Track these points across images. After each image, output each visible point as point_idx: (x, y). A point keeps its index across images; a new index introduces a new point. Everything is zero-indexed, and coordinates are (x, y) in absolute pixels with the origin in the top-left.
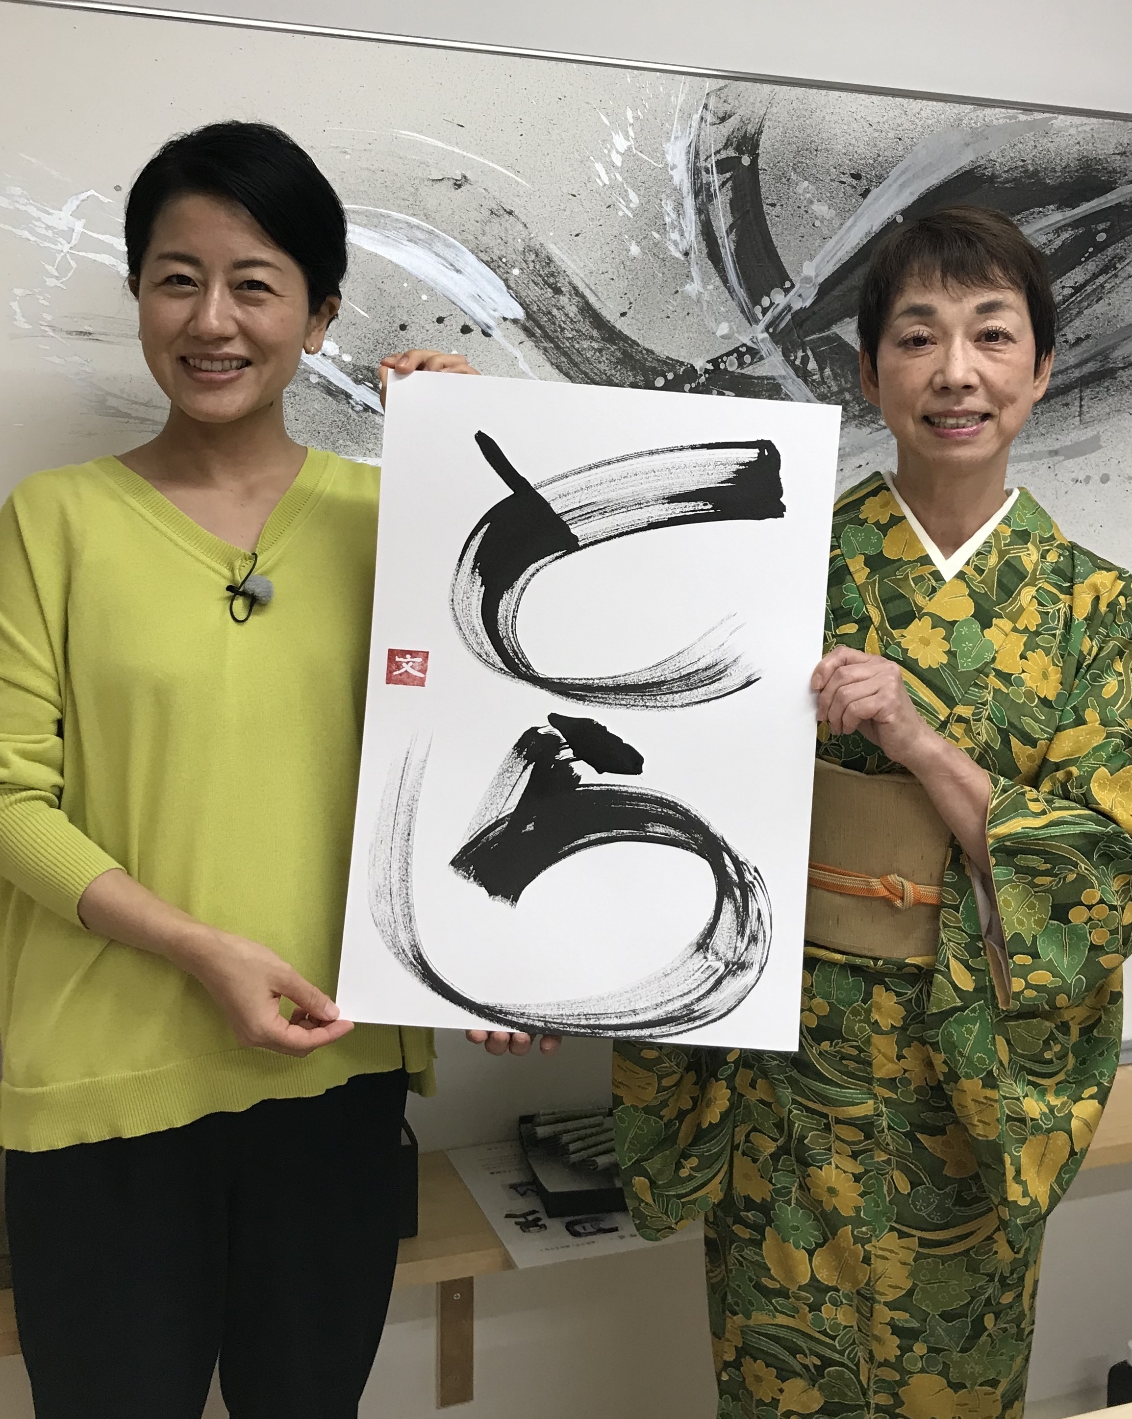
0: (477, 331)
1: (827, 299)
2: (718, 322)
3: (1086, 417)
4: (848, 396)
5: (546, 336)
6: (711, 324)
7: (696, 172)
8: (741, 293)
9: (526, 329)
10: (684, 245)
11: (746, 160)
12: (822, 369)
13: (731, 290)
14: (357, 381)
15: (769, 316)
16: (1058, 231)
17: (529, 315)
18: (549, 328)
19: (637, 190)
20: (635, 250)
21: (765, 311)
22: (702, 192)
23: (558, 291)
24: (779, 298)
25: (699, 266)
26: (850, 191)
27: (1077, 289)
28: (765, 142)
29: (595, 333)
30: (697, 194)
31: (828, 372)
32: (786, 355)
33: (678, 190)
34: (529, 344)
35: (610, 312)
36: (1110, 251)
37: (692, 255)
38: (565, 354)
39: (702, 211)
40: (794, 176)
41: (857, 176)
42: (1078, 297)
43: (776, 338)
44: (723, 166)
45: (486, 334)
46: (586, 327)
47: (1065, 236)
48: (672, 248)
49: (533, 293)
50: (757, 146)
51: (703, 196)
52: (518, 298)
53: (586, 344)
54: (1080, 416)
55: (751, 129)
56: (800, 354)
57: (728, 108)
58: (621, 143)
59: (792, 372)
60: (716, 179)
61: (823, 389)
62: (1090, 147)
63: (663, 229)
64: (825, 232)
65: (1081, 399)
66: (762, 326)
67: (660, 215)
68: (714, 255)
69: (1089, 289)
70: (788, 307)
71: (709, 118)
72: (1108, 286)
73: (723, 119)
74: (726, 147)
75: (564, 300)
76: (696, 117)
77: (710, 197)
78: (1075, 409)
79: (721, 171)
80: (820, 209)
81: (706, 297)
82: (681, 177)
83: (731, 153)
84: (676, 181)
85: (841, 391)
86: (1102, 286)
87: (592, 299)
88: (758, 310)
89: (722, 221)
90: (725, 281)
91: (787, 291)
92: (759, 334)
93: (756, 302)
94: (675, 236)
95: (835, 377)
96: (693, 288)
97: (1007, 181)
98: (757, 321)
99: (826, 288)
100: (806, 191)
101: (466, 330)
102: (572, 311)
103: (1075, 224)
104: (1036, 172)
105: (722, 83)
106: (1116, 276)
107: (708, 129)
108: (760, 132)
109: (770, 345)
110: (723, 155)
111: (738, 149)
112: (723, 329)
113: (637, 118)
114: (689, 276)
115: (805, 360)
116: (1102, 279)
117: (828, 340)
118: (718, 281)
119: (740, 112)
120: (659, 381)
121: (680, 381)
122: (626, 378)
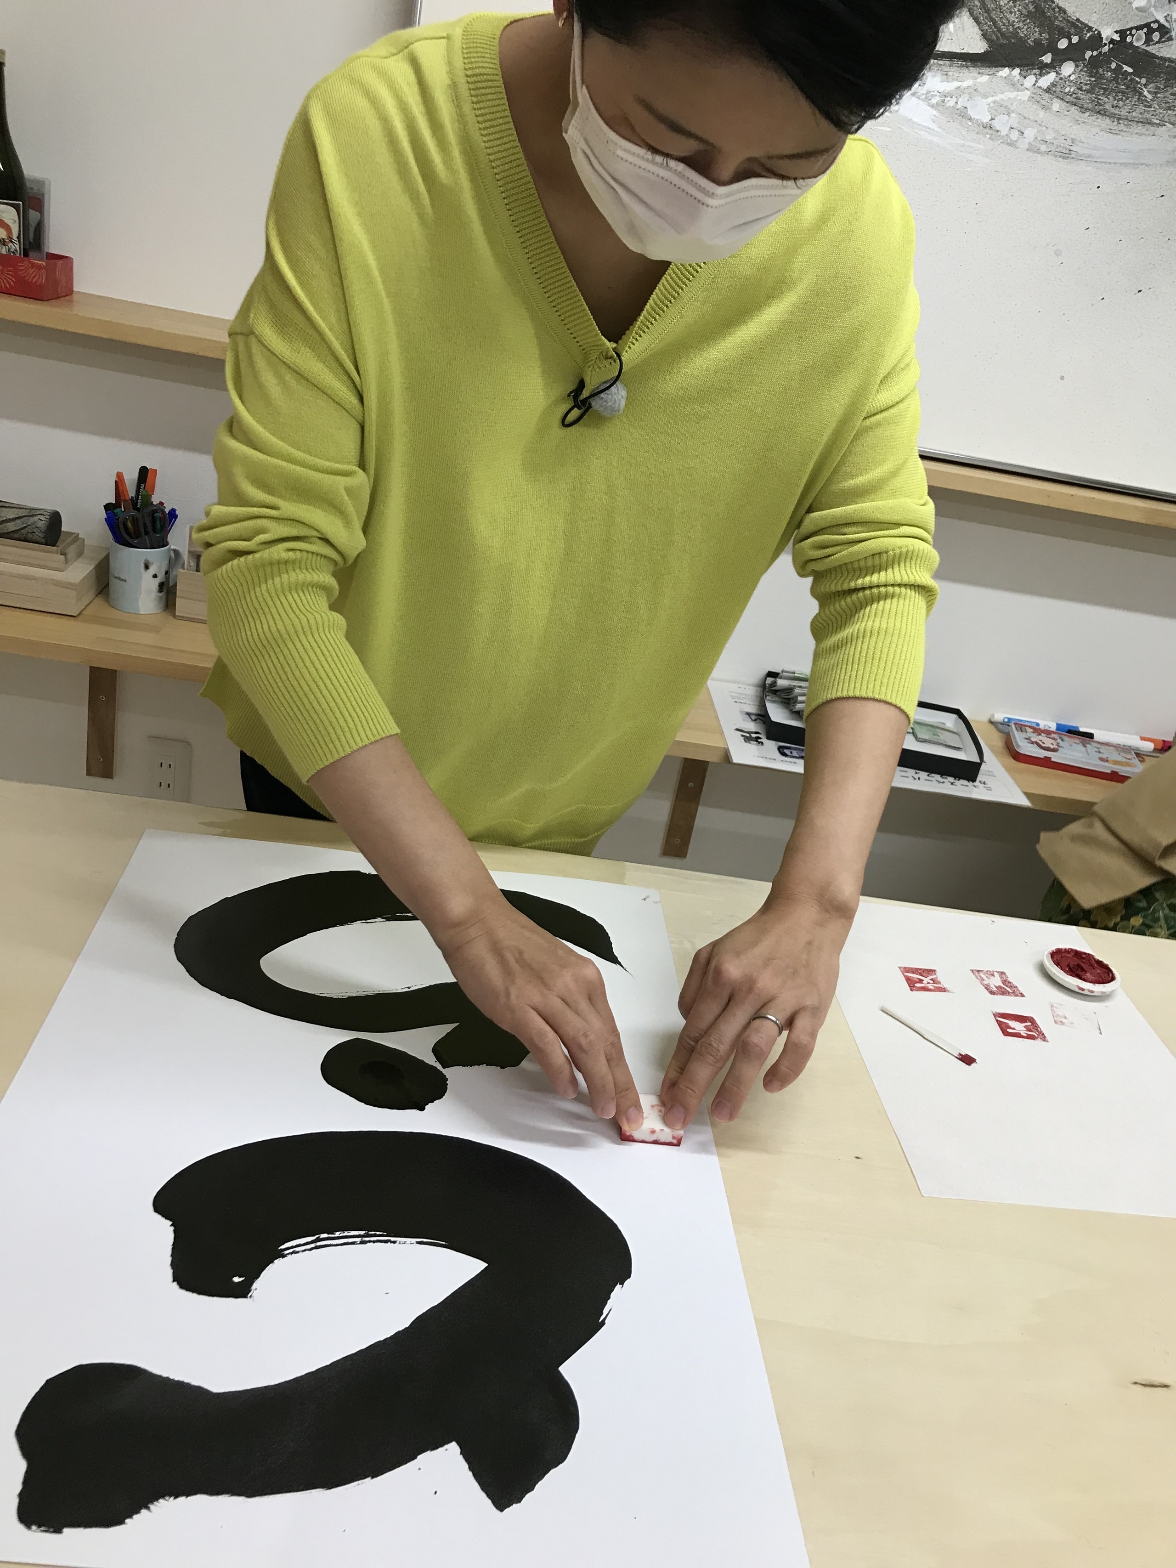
112: (1141, 1)
120: (1063, 44)
121: (1083, 46)
122: (1031, 33)
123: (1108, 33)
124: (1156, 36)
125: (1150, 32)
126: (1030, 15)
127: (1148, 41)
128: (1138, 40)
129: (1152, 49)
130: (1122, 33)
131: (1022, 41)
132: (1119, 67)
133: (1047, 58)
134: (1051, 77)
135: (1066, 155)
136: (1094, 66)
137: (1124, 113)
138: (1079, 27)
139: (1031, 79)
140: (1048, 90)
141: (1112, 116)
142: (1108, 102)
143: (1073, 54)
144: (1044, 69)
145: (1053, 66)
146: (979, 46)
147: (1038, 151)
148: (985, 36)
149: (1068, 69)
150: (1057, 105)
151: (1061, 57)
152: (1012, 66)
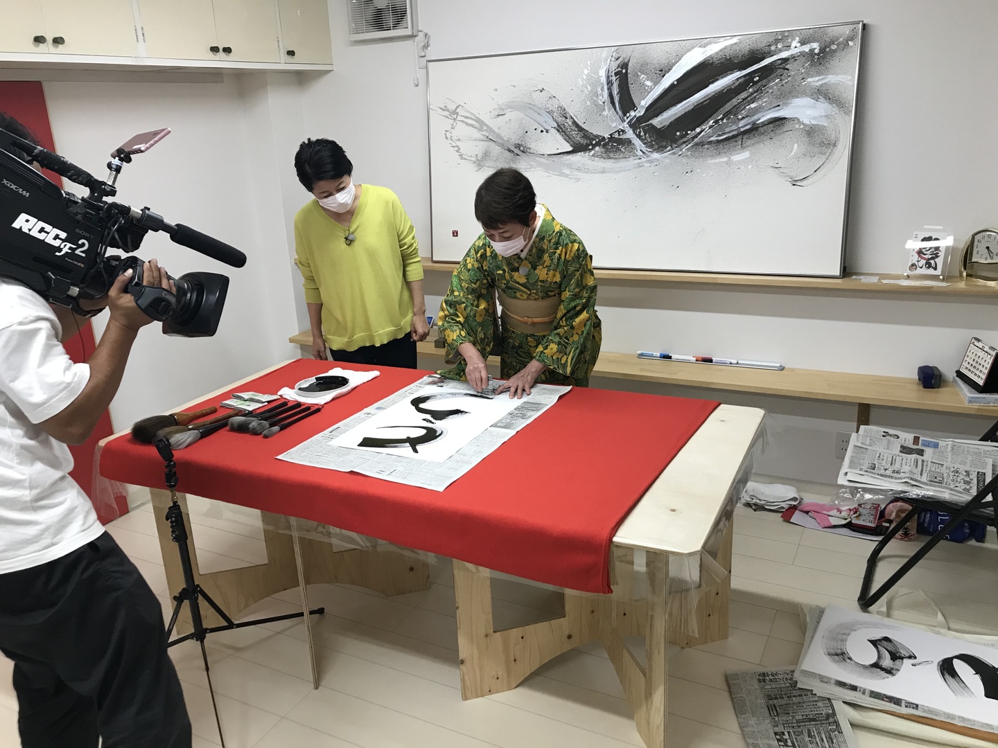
0: (545, 131)
1: (648, 112)
2: (612, 122)
3: (744, 145)
4: (654, 143)
5: (563, 131)
6: (610, 123)
7: (608, 77)
8: (620, 113)
9: (558, 131)
10: (603, 101)
11: (624, 71)
12: (645, 135)
13: (617, 113)
14: (516, 148)
15: (629, 119)
16: (737, 79)
17: (558, 126)
18: (564, 129)
19: (590, 85)
20: (589, 103)
21: (627, 118)
22: (610, 83)
23: (566, 118)
24: (633, 113)
25: (608, 105)
26: (658, 76)
27: (744, 99)
28: (630, 65)
29: (576, 129)
30: (608, 84)
31: (647, 135)
32: (634, 131)
33: (602, 84)
34: (558, 134)
35: (581, 124)
36: (760, 83)
37: (606, 103)
38: (568, 136)
39: (610, 89)
40: (639, 74)
41: (661, 71)
42: (745, 102)
43: (630, 126)
44: (616, 74)
45: (547, 132)
46: (574, 128)
47: (740, 80)
48: (600, 101)
49: (560, 119)
50: (627, 66)
51: (610, 84)
52: (556, 121)
53: (573, 133)
54: (742, 144)
55: (626, 61)
56: (638, 130)
57: (619, 55)
58: (586, 72)
59: (635, 136)
60: (614, 78)
61: (645, 141)
62: (755, 45)
63: (597, 96)
64: (649, 90)
65: (742, 139)
66: (626, 122)
67: (596, 92)
68: (613, 102)
69: (749, 99)
70: (635, 116)
71: (613, 59)
72: (757, 97)
73: (617, 59)
74: (618, 68)
75: (568, 120)
76: (609, 60)
77: (612, 85)
78: (740, 143)
79: (615, 76)
80: (649, 83)
81: (609, 115)
82: (604, 80)
83: (620, 69)
84: (602, 81)
85: (652, 141)
86: (755, 97)
87: (576, 119)
88: (625, 118)
89: (615, 91)
90: (615, 109)
91: (635, 111)
92: (626, 124)
93: (625, 115)
94: (601, 98)
95: (650, 137)
96: (605, 113)
97: (718, 64)
98: (625, 121)
99: (648, 109)
100: (643, 78)
101: (542, 131)
102: (570, 123)
103: (744, 76)
104: (730, 58)
105: (618, 47)
106: (762, 93)
107: (613, 63)
108: (629, 61)
109: (629, 128)
110: (617, 70)
111: (622, 68)
112: (614, 125)
113: (591, 63)
114: (604, 109)
115: (640, 132)
116: (755, 94)
117: (648, 125)
118: (613, 110)
119: (623, 56)
120: (594, 142)
121: (600, 141)
122: (584, 142)
123: (607, 136)
124: (621, 133)
125: (619, 132)
126: (583, 137)
127: (619, 135)
128: (616, 136)
129: (620, 137)
130: (611, 135)
131: (582, 144)
132: (612, 145)
133: (590, 147)
134: (593, 152)
135: (603, 172)
136: (604, 146)
137: (617, 157)
138: (597, 136)
139: (587, 154)
140: (593, 156)
141: (613, 158)
142: (612, 155)
143: (598, 144)
144: (590, 150)
145: (592, 149)
146: (570, 149)
147: (594, 173)
148: (571, 145)
149: (597, 148)
150: (596, 159)
151: (594, 146)
152: (581, 152)
